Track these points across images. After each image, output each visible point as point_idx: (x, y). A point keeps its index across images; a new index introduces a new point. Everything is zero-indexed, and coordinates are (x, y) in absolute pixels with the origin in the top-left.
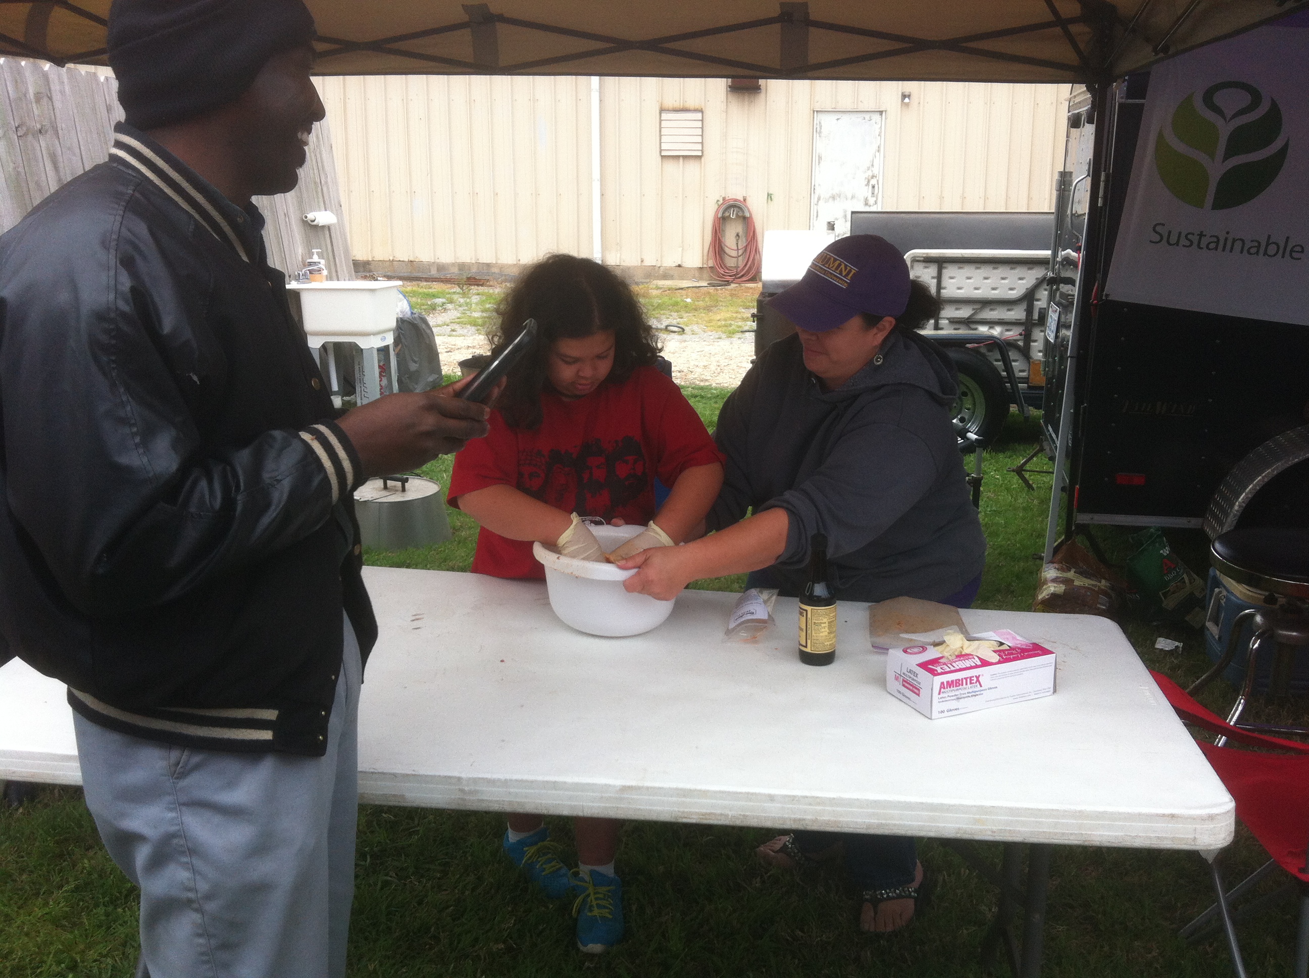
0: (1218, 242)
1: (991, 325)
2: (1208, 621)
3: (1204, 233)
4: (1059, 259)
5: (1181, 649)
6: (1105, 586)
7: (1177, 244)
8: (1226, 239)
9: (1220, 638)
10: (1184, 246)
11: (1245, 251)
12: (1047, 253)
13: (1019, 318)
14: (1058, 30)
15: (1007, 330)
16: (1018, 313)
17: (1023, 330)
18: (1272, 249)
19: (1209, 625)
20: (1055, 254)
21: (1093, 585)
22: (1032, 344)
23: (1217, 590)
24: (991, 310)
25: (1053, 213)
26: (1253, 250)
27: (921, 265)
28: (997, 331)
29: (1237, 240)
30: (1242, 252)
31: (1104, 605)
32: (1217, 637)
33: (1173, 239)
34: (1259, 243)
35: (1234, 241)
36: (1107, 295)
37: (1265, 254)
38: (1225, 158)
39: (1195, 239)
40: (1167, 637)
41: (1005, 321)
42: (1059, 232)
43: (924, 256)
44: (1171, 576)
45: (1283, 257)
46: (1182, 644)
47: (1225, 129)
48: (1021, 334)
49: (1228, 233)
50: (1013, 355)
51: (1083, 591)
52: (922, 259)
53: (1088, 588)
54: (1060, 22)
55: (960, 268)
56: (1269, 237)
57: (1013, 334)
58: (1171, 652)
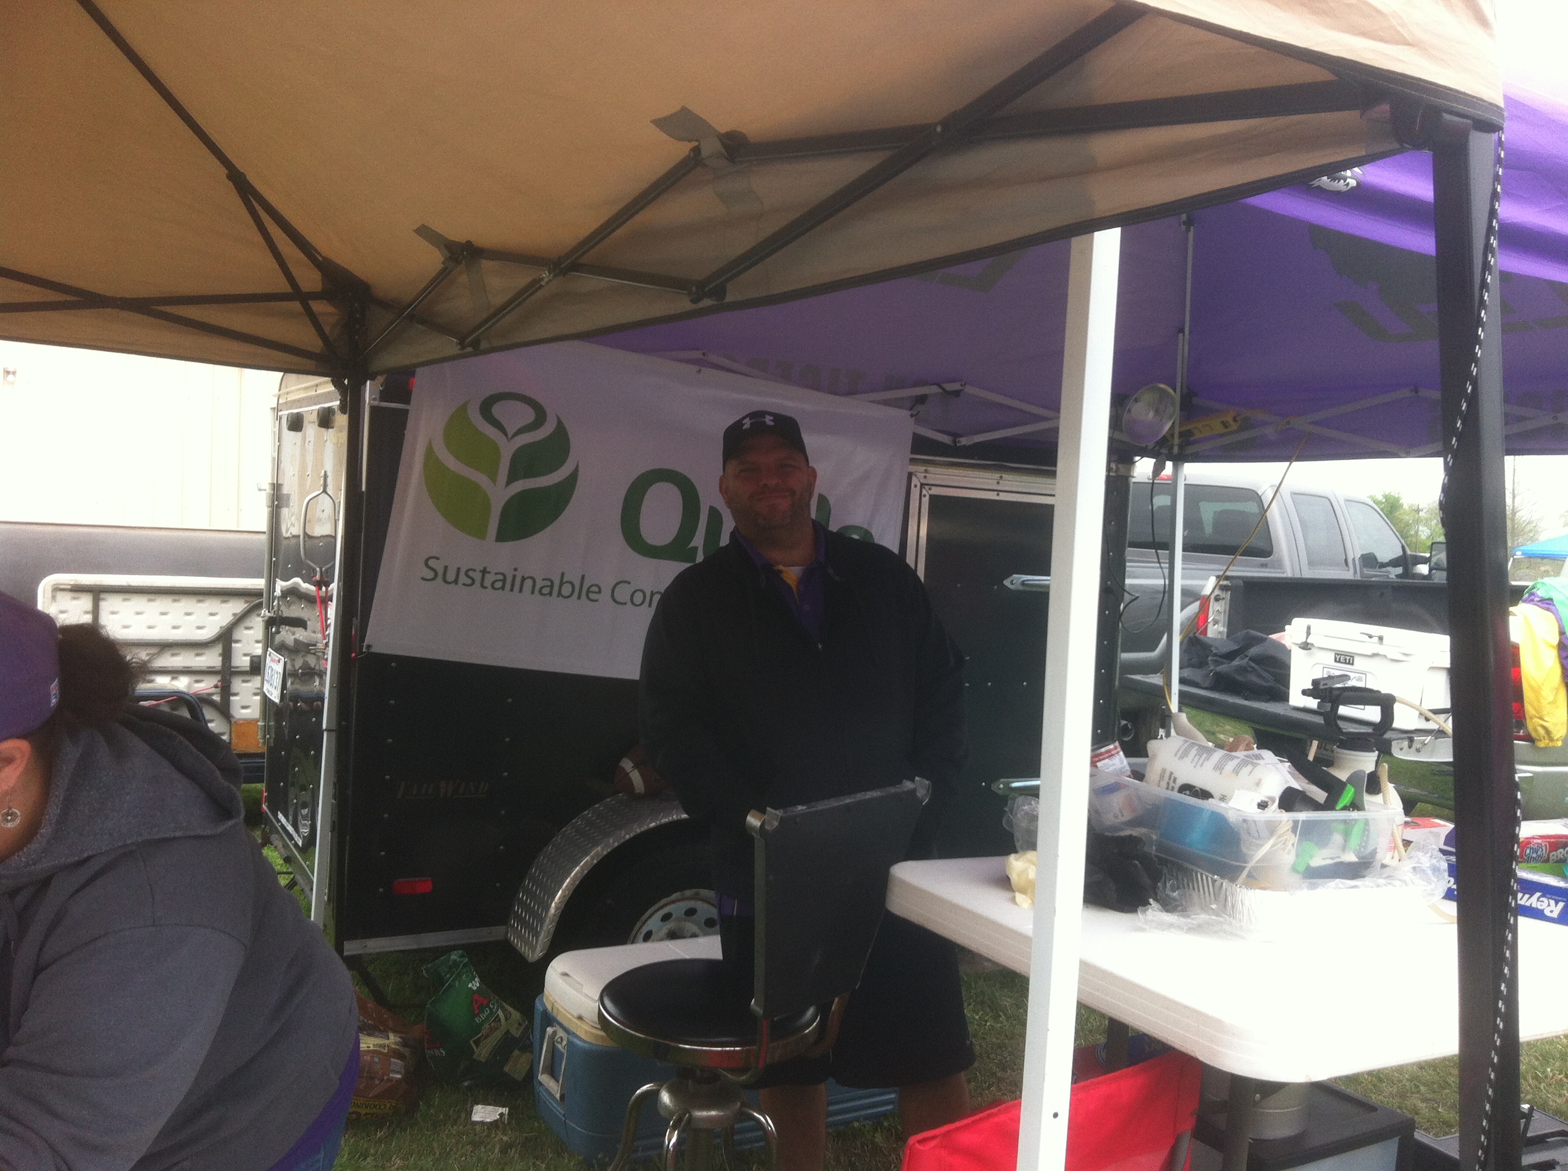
0: (504, 581)
1: (175, 675)
2: (542, 1074)
3: (488, 570)
4: (278, 593)
5: (506, 1117)
6: (396, 1043)
7: (456, 582)
8: (514, 577)
9: (562, 1097)
10: (464, 584)
11: (536, 592)
12: (259, 583)
13: (213, 665)
14: (296, 306)
15: (197, 681)
16: (211, 659)
17: (219, 681)
18: (566, 590)
19: (543, 1078)
20: (271, 585)
21: (380, 1046)
22: (232, 698)
23: (550, 1030)
24: (173, 655)
25: (264, 533)
26: (546, 591)
27: (68, 596)
28: (182, 684)
29: (527, 578)
30: (533, 592)
31: (398, 1073)
32: (558, 1096)
33: (451, 577)
34: (552, 582)
35: (523, 579)
36: (369, 647)
37: (560, 594)
38: (508, 483)
39: (477, 576)
40: (486, 1102)
41: (194, 669)
42: (274, 559)
43: (72, 583)
44: (483, 1016)
45: (579, 598)
46: (507, 1109)
47: (507, 449)
48: (216, 687)
49: (515, 570)
50: (208, 713)
51: (369, 1058)
52: (69, 587)
53: (374, 1052)
54: (298, 294)
55: (125, 600)
56: (563, 574)
57: (206, 686)
58: (495, 1123)
